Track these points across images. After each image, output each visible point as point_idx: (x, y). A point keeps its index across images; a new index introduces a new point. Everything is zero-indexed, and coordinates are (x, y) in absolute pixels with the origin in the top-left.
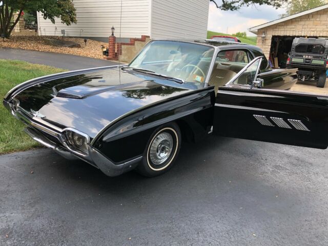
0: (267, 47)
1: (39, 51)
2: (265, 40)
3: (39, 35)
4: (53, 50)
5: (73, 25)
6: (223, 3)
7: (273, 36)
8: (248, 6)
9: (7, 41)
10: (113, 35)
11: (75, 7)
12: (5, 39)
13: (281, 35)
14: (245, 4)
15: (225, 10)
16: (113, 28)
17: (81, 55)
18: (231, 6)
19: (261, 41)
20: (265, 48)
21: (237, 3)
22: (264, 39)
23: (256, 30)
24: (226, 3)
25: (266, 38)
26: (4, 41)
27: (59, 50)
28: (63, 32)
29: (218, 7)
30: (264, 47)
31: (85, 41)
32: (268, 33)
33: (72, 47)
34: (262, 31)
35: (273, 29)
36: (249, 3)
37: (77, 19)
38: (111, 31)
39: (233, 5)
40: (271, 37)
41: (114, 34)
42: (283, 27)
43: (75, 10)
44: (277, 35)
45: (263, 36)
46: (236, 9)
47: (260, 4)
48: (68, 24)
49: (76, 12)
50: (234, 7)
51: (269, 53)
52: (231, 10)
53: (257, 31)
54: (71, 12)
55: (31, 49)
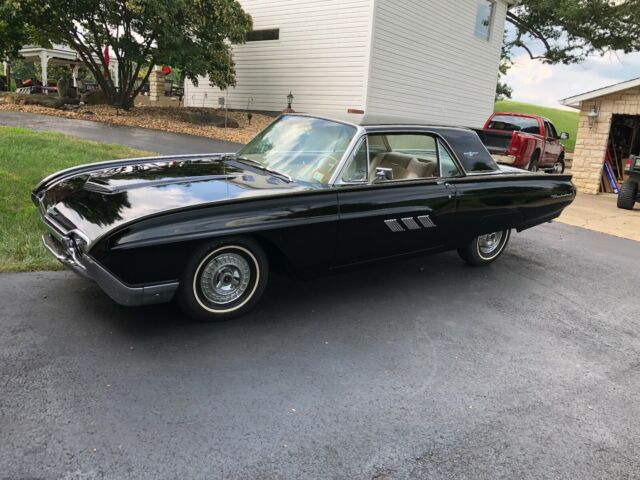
0: (600, 136)
1: (165, 131)
2: (597, 122)
3: (185, 106)
4: (189, 131)
5: (230, 88)
6: (546, 50)
7: (613, 115)
8: (602, 55)
9: (123, 115)
10: (289, 107)
11: (234, 59)
12: (122, 111)
13: (631, 114)
14: (597, 52)
15: (550, 63)
16: (290, 96)
17: (234, 140)
18: (564, 56)
19: (587, 124)
20: (596, 139)
21: (579, 49)
22: (594, 122)
23: (577, 101)
24: (555, 50)
25: (599, 119)
26: (118, 114)
27: (198, 130)
28: (222, 101)
29: (532, 58)
30: (594, 136)
31: (250, 117)
32: (602, 109)
33: (223, 126)
34: (592, 104)
35: (614, 100)
36: (605, 48)
37: (236, 79)
38: (286, 101)
39: (568, 53)
40: (611, 116)
41: (292, 105)
42: (635, 97)
43: (232, 64)
44: (621, 112)
45: (592, 114)
46: (576, 60)
47: (626, 52)
48: (223, 87)
49: (236, 67)
50: (572, 57)
51: (604, 148)
52: (565, 62)
53: (578, 104)
54: (226, 68)
55: (156, 127)
